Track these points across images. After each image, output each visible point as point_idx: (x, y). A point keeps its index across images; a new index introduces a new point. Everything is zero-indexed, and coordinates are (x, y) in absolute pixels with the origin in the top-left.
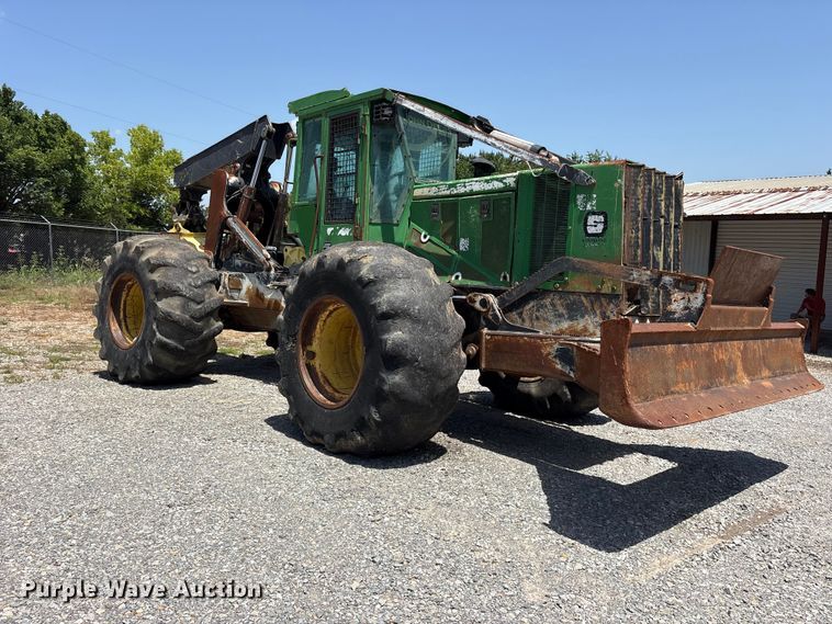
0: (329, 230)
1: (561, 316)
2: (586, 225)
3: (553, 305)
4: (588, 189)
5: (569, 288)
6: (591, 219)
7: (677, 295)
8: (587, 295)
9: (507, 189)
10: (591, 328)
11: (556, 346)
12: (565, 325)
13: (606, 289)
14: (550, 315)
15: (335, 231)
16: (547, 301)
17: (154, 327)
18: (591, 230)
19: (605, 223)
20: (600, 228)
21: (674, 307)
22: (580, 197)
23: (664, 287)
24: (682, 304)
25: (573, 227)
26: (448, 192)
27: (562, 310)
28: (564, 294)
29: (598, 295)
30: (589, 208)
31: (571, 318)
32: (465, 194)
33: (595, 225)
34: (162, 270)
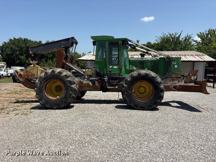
0: (110, 67)
1: (171, 81)
2: (174, 66)
3: (169, 79)
4: (174, 61)
5: (172, 77)
6: (175, 66)
7: (192, 77)
8: (175, 77)
9: (157, 60)
10: (176, 83)
11: (173, 86)
12: (171, 83)
13: (179, 76)
14: (168, 81)
15: (113, 67)
16: (168, 79)
17: (71, 92)
18: (175, 67)
19: (178, 66)
20: (177, 67)
21: (192, 78)
22: (173, 62)
23: (190, 76)
24: (193, 78)
25: (172, 67)
26: (141, 60)
27: (171, 80)
28: (171, 78)
29: (177, 77)
30: (175, 64)
31: (172, 81)
32: (146, 60)
33: (176, 66)
34: (70, 77)
